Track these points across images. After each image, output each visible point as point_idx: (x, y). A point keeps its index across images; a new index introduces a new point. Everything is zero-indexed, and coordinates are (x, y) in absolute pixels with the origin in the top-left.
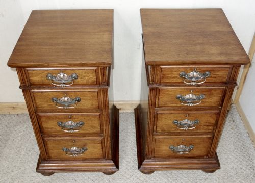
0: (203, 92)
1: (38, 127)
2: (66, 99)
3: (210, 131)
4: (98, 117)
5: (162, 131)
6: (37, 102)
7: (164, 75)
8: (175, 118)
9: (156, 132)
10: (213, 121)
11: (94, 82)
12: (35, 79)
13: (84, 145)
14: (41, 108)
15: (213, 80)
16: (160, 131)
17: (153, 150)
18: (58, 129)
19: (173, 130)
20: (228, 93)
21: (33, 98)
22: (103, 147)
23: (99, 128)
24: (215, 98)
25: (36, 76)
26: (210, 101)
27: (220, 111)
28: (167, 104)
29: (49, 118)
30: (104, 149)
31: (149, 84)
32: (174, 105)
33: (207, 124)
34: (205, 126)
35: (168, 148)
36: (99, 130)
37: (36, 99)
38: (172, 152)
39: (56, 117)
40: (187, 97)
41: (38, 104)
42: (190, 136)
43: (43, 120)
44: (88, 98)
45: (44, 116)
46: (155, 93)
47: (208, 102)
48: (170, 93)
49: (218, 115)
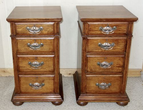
0: (113, 41)
1: (17, 65)
2: (35, 44)
3: (120, 71)
4: (52, 58)
5: (91, 70)
6: (18, 46)
7: (90, 29)
8: (98, 61)
9: (87, 72)
10: (121, 63)
11: (52, 32)
12: (19, 30)
13: (43, 81)
14: (20, 51)
15: (119, 32)
16: (90, 71)
17: (86, 86)
18: (28, 67)
19: (98, 69)
20: (128, 42)
21: (16, 44)
22: (54, 83)
23: (53, 67)
24: (121, 46)
25: (20, 28)
26: (118, 48)
27: (125, 55)
28: (93, 50)
29: (24, 58)
30: (55, 85)
31: (82, 35)
32: (97, 51)
33: (118, 66)
34: (117, 67)
35: (95, 85)
36: (53, 68)
37: (18, 44)
38: (98, 89)
39: (28, 58)
40: (104, 44)
41: (19, 48)
42: (108, 76)
43: (20, 60)
44: (48, 44)
45: (21, 57)
46: (86, 42)
47: (117, 49)
48: (95, 42)
49: (124, 58)
